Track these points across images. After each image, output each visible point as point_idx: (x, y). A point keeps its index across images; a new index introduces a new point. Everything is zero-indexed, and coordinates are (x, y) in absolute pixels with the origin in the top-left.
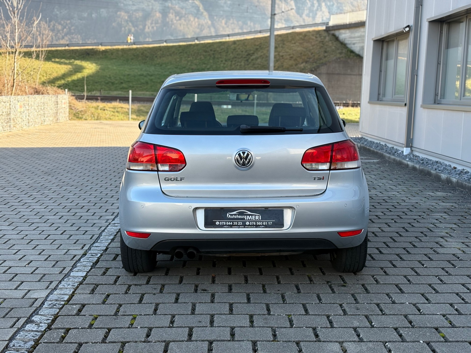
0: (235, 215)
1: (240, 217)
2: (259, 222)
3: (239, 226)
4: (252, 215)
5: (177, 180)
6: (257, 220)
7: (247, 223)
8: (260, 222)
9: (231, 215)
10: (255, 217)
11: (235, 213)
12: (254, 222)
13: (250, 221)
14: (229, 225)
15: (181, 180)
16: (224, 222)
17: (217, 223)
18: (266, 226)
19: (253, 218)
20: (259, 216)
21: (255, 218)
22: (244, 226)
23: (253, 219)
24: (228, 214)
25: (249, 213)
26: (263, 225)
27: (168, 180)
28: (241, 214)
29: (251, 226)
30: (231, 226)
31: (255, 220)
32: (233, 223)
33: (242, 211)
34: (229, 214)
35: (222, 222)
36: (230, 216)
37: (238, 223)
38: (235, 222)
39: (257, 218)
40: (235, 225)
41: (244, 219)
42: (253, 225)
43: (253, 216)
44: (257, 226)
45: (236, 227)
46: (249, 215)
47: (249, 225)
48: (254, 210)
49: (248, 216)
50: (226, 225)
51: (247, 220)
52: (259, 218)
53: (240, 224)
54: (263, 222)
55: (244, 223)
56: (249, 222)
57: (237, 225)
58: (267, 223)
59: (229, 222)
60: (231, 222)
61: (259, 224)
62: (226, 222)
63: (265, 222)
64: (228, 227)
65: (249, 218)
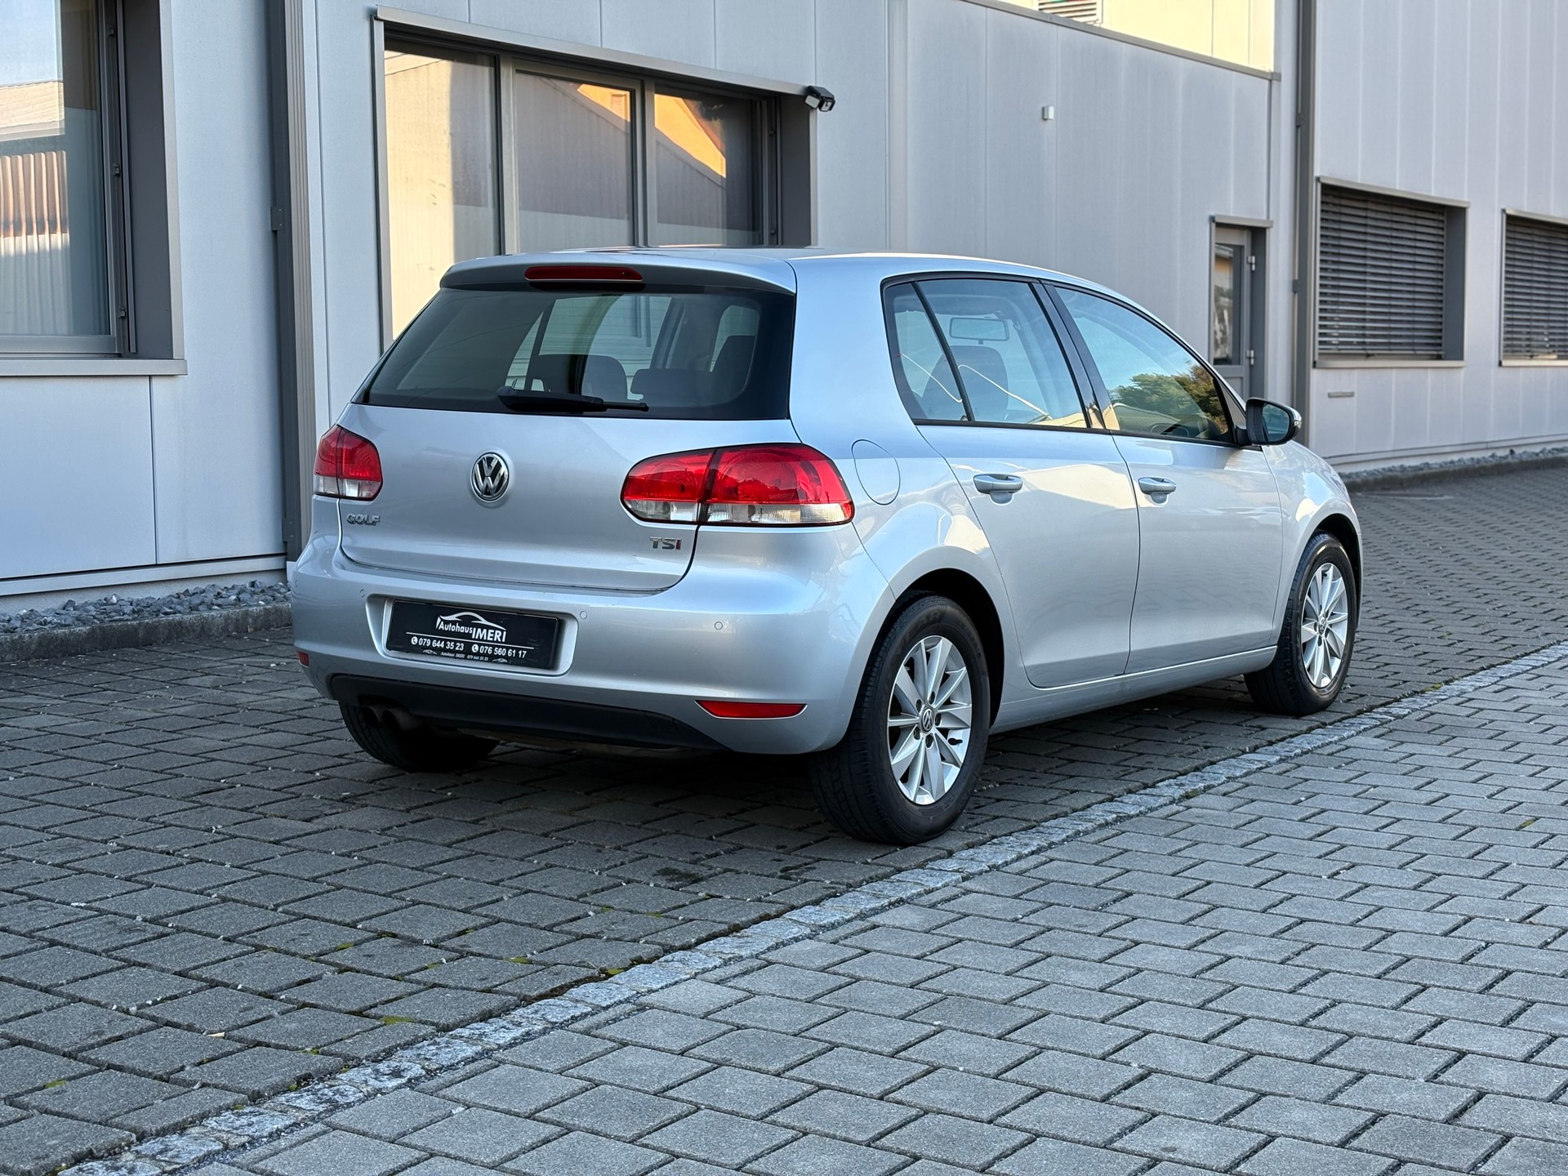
0: (454, 623)
1: (462, 629)
2: (499, 647)
4: (488, 628)
5: (367, 523)
6: (497, 641)
7: (475, 648)
8: (503, 647)
9: (446, 622)
10: (494, 633)
11: (453, 618)
12: (489, 646)
13: (482, 642)
14: (436, 649)
16: (427, 638)
17: (414, 641)
18: (513, 661)
19: (490, 635)
20: (502, 631)
21: (493, 637)
22: (467, 651)
23: (489, 639)
24: (439, 620)
25: (484, 622)
26: (506, 657)
28: (466, 621)
29: (480, 655)
30: (439, 652)
31: (493, 641)
32: (446, 645)
33: (471, 613)
34: (442, 620)
35: (423, 637)
36: (442, 627)
37: (455, 646)
38: (451, 641)
39: (497, 637)
40: (449, 651)
41: (469, 636)
42: (485, 655)
43: (490, 631)
44: (492, 658)
45: (449, 654)
46: (483, 627)
47: (478, 654)
48: (495, 614)
49: (479, 630)
50: (431, 647)
51: (475, 639)
52: (501, 637)
53: (460, 647)
54: (508, 648)
55: (468, 646)
56: (480, 645)
57: (454, 651)
58: (517, 654)
59: (437, 640)
60: (441, 640)
61: (499, 652)
62: (432, 639)
63: (513, 649)
64: (433, 655)
65: (480, 633)
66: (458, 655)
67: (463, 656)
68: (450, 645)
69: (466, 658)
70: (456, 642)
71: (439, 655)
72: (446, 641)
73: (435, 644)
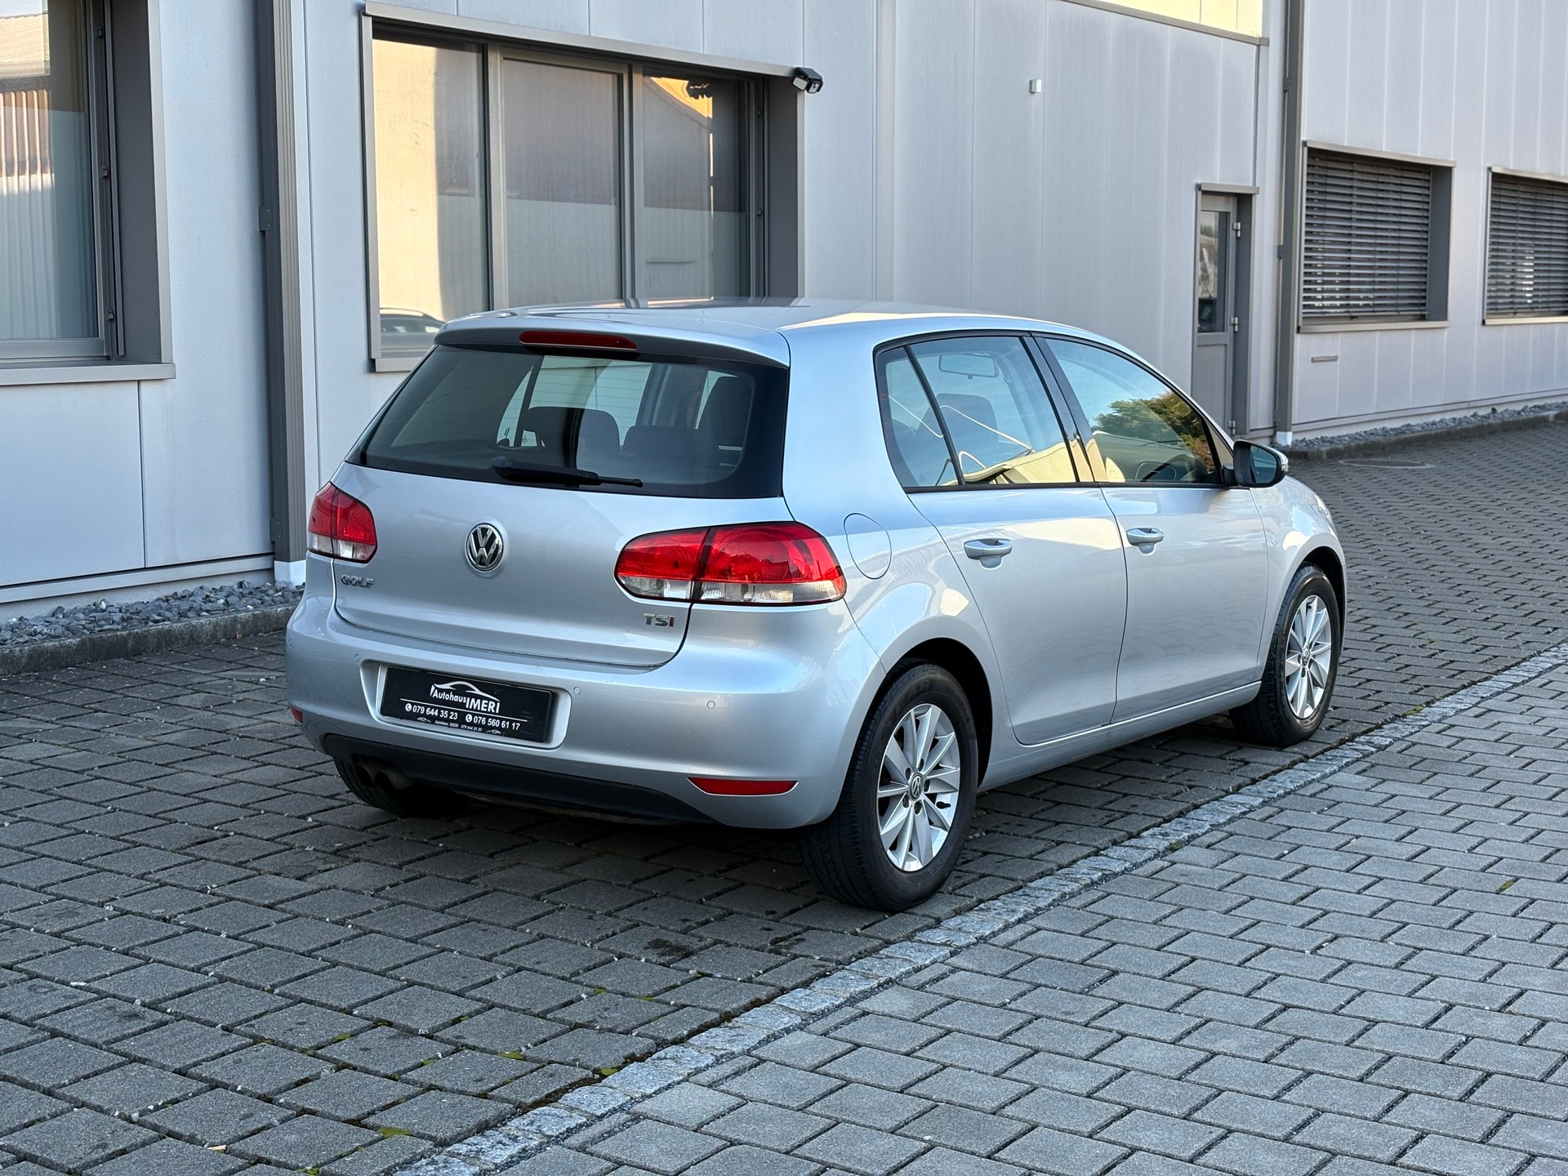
0: (448, 691)
1: (456, 698)
2: (493, 718)
3: (453, 721)
4: (482, 698)
6: (491, 712)
8: (496, 718)
9: (440, 691)
10: (488, 704)
11: (447, 686)
12: (483, 716)
13: (476, 712)
14: (430, 717)
15: (368, 586)
16: (421, 705)
17: (408, 707)
18: (507, 733)
19: (483, 705)
20: (496, 702)
21: (487, 708)
22: (461, 721)
23: (483, 709)
24: (433, 688)
25: (477, 692)
26: (500, 728)
28: (460, 691)
29: (475, 725)
30: (432, 720)
31: (487, 712)
32: (439, 713)
33: (464, 684)
34: (436, 688)
35: (417, 704)
36: (436, 695)
37: (449, 715)
38: (445, 709)
39: (491, 708)
40: (443, 719)
41: (463, 705)
42: (479, 725)
43: (484, 701)
44: (486, 729)
45: (443, 723)
46: (477, 697)
47: (472, 724)
48: (490, 686)
49: (473, 700)
50: (424, 715)
52: (495, 709)
53: (454, 716)
54: (501, 720)
55: (462, 716)
56: (473, 715)
57: (448, 720)
58: (511, 725)
59: (432, 707)
60: (435, 708)
61: (493, 723)
62: (426, 707)
63: (507, 720)
64: (427, 722)
65: (474, 703)
66: (452, 725)
67: (457, 725)
68: (444, 714)
69: (459, 727)
70: (450, 711)
71: (433, 723)
72: (440, 709)
73: (428, 712)
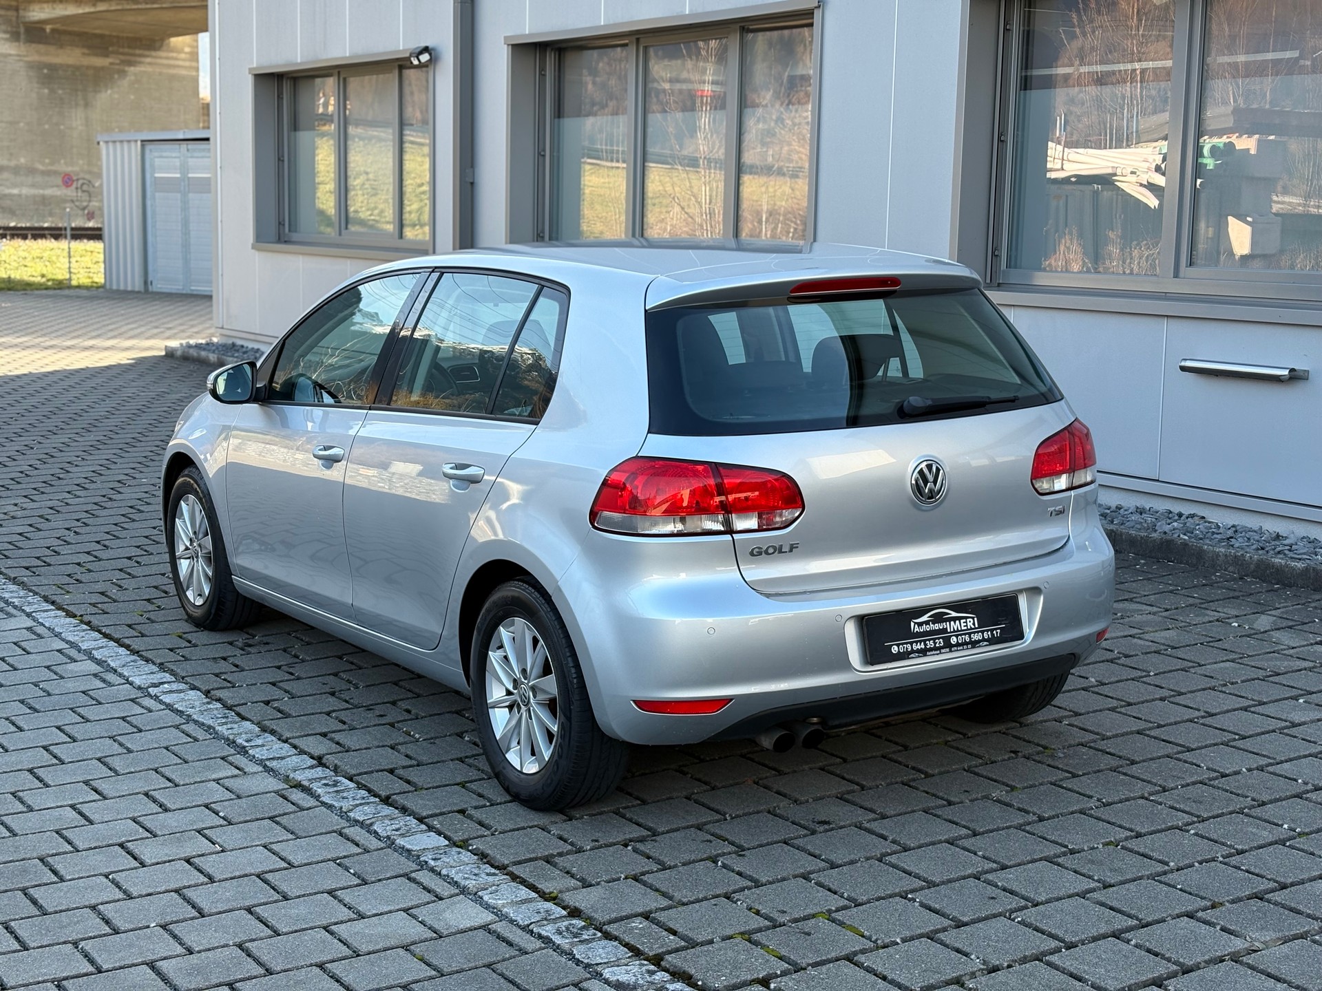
0: (927, 623)
1: (937, 627)
2: (974, 633)
3: (940, 648)
4: (960, 619)
5: (781, 552)
6: (971, 629)
7: (954, 640)
8: (978, 632)
9: (920, 624)
10: (966, 622)
11: (925, 618)
12: (965, 634)
13: (957, 633)
14: (918, 651)
15: (791, 551)
16: (906, 643)
17: (895, 649)
18: (992, 641)
19: (963, 624)
20: (973, 618)
21: (967, 626)
22: (948, 645)
23: (963, 628)
24: (912, 624)
25: (954, 614)
26: (984, 640)
27: (760, 553)
28: (938, 618)
29: (962, 644)
30: (923, 652)
31: (968, 629)
32: (926, 645)
33: (940, 611)
34: (915, 623)
35: (903, 644)
36: (917, 629)
37: (935, 643)
38: (929, 640)
39: (970, 624)
40: (931, 650)
41: (944, 631)
42: (966, 644)
43: (962, 621)
44: (974, 644)
45: (934, 652)
46: (955, 619)
47: (958, 645)
48: (961, 606)
49: (952, 623)
50: (913, 651)
51: (951, 632)
52: (974, 624)
53: (940, 643)
54: (983, 632)
55: (947, 640)
56: (957, 636)
57: (935, 649)
58: (993, 634)
59: (917, 642)
60: (920, 642)
61: (976, 637)
62: (911, 643)
63: (987, 631)
64: (919, 657)
65: (954, 626)
66: (943, 651)
67: (948, 650)
68: (930, 644)
69: (951, 651)
70: (934, 639)
71: (925, 655)
72: (925, 641)
73: (915, 647)
